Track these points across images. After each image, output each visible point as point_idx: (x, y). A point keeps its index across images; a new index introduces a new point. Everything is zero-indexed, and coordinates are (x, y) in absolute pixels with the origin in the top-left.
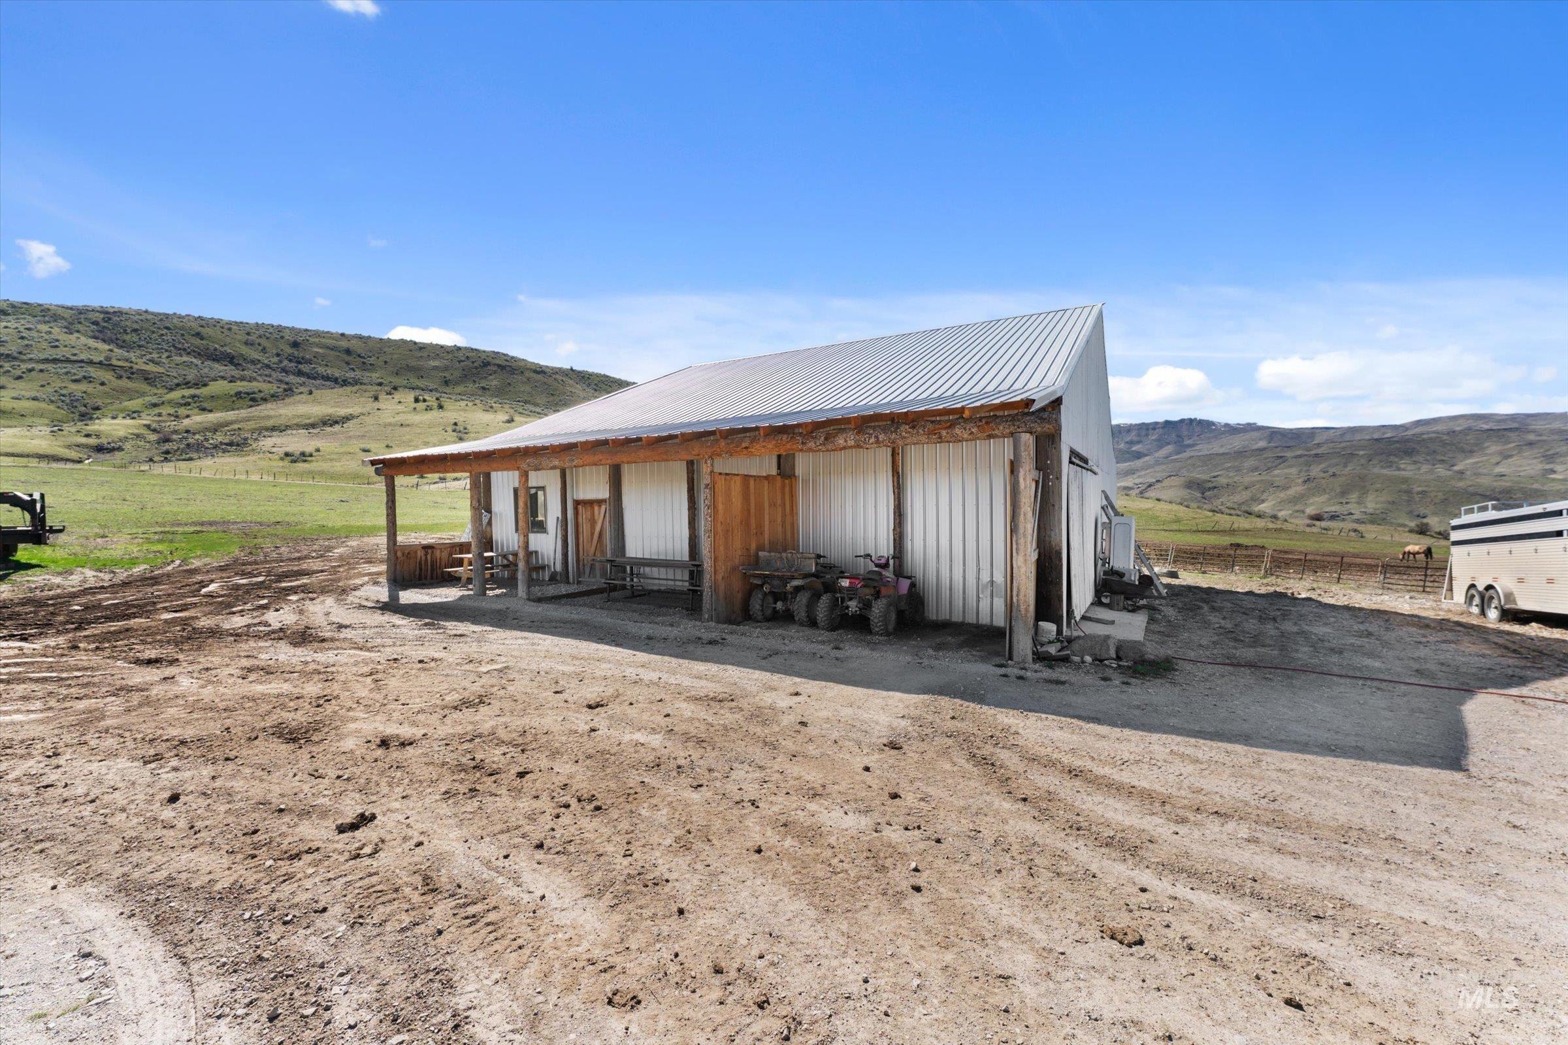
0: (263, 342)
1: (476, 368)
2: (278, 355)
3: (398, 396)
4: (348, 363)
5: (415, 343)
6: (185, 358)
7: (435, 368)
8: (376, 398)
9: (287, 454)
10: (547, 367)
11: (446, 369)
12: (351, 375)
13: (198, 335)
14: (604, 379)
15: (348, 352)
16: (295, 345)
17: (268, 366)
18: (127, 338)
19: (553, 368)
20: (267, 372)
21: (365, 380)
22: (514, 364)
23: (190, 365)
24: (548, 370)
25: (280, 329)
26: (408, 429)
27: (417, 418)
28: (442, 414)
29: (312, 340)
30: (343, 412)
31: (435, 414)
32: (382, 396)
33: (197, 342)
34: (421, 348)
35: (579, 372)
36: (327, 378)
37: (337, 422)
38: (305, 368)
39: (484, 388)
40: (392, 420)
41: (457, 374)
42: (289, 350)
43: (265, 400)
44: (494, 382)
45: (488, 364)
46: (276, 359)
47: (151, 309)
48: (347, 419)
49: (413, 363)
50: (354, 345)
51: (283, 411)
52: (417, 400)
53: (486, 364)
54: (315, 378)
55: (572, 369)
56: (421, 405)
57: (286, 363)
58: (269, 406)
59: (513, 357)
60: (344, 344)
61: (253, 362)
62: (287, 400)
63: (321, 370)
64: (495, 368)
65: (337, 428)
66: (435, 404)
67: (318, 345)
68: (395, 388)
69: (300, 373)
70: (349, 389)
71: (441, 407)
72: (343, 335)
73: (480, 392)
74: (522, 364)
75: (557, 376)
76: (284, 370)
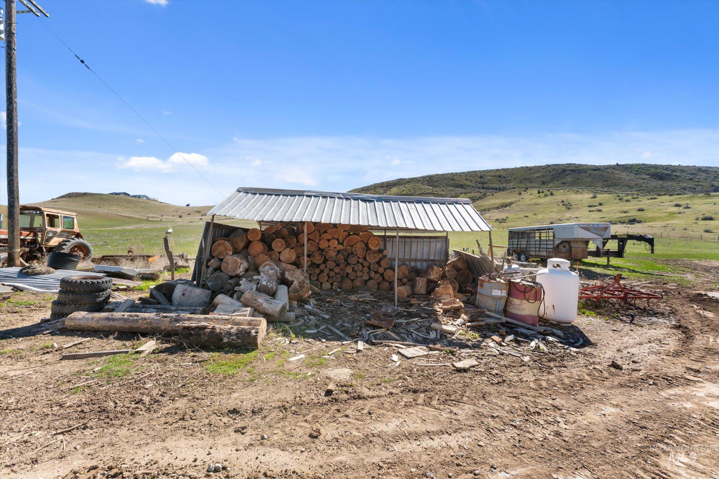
0: (471, 178)
1: (559, 174)
2: (476, 182)
3: (529, 191)
4: (500, 181)
5: (528, 167)
6: (450, 188)
7: (538, 177)
8: (520, 194)
9: (497, 220)
10: (600, 166)
11: (543, 176)
12: (502, 186)
13: (452, 179)
14: (642, 167)
15: (500, 176)
16: (481, 177)
17: (473, 187)
18: (435, 184)
19: (604, 166)
20: (474, 189)
21: (508, 187)
22: (580, 168)
23: (451, 190)
24: (601, 168)
25: (475, 172)
26: (539, 206)
27: (542, 200)
28: (554, 197)
29: (486, 174)
30: (508, 201)
31: (549, 198)
32: (523, 193)
33: (452, 182)
34: (530, 169)
35: (623, 165)
36: (493, 189)
37: (507, 206)
38: (485, 186)
39: (564, 183)
40: (529, 203)
41: (549, 178)
42: (479, 180)
43: (477, 199)
44: (569, 179)
45: (566, 170)
46: (475, 184)
47: (439, 173)
48: (510, 204)
49: (527, 176)
50: (502, 173)
51: (485, 203)
52: (539, 192)
53: (564, 171)
54: (489, 189)
55: (617, 164)
56: (541, 194)
57: (479, 185)
58: (480, 201)
59: (579, 165)
60: (498, 173)
61: (469, 186)
62: (486, 199)
63: (491, 185)
64: (570, 172)
65: (508, 208)
66: (549, 193)
67: (489, 176)
68: (527, 188)
69: (483, 188)
70: (507, 191)
71: (552, 194)
72: (497, 170)
73: (562, 185)
74: (585, 167)
75: (608, 170)
76: (478, 188)
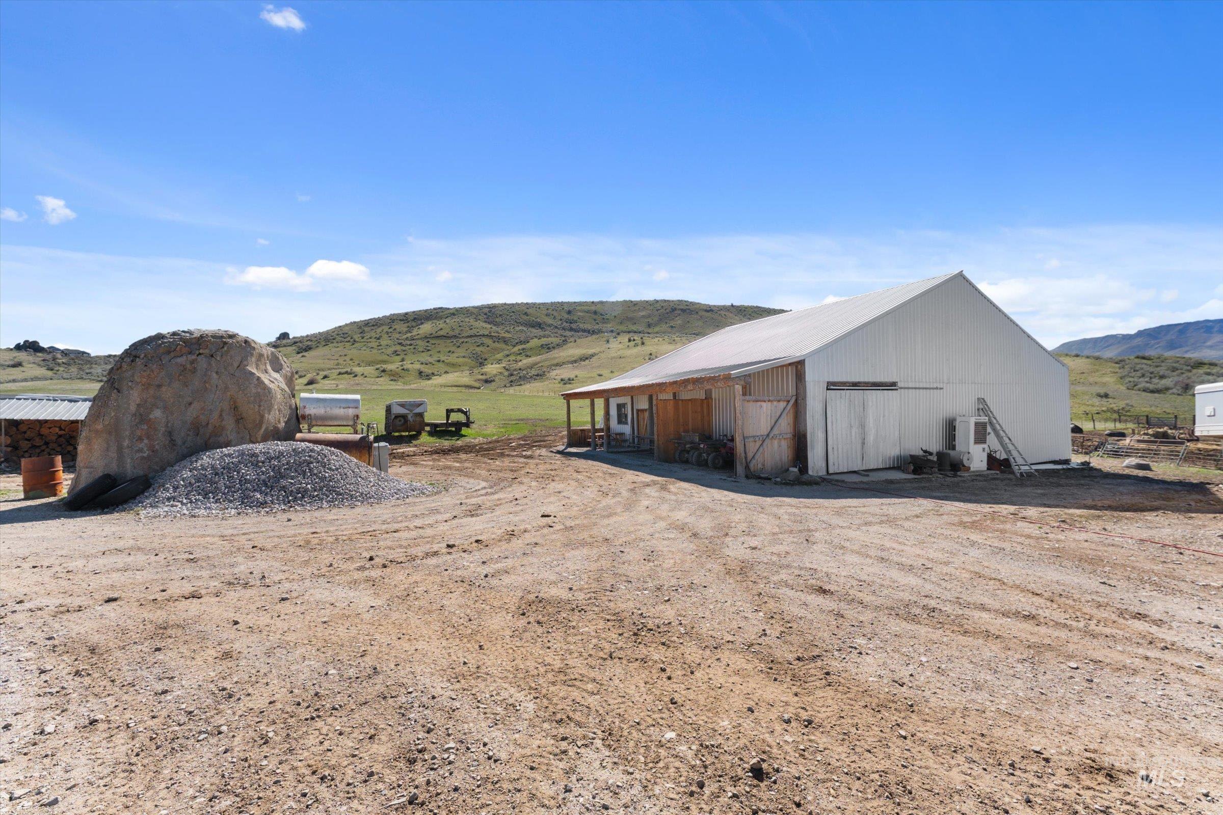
0: (554, 313)
1: (667, 313)
2: (561, 320)
3: (620, 338)
4: (595, 320)
5: (632, 302)
6: (520, 328)
7: (643, 317)
8: (608, 342)
9: (562, 380)
10: (715, 306)
11: (649, 316)
12: (597, 327)
13: (526, 314)
15: (595, 313)
16: (569, 312)
17: (556, 327)
18: (497, 320)
19: (718, 307)
20: (556, 330)
21: (604, 330)
22: (691, 307)
23: (521, 331)
24: (714, 309)
25: (562, 304)
26: (623, 360)
27: (628, 352)
28: (644, 348)
29: (578, 308)
30: (591, 351)
31: (639, 349)
32: (611, 340)
33: (525, 317)
34: (635, 305)
35: (738, 307)
36: (584, 331)
37: (587, 358)
38: (574, 326)
39: (672, 327)
40: (615, 355)
41: (656, 319)
42: (566, 316)
43: (554, 348)
44: (679, 322)
45: (675, 309)
46: (560, 323)
48: (592, 356)
49: (631, 315)
50: (599, 308)
51: (561, 354)
52: (630, 340)
53: (674, 310)
54: (578, 332)
55: (732, 305)
56: (632, 343)
57: (565, 324)
58: (556, 351)
59: (691, 303)
60: (593, 308)
61: (550, 326)
62: (564, 347)
63: (581, 326)
64: (679, 312)
65: (587, 361)
66: (640, 342)
67: (580, 311)
68: (618, 334)
69: (571, 329)
70: (594, 337)
71: (643, 344)
72: (593, 302)
73: (669, 330)
74: (697, 306)
75: (722, 312)
76: (564, 329)
